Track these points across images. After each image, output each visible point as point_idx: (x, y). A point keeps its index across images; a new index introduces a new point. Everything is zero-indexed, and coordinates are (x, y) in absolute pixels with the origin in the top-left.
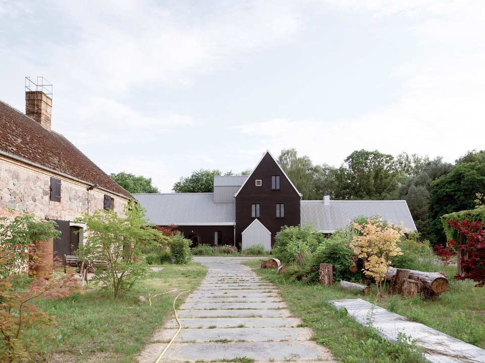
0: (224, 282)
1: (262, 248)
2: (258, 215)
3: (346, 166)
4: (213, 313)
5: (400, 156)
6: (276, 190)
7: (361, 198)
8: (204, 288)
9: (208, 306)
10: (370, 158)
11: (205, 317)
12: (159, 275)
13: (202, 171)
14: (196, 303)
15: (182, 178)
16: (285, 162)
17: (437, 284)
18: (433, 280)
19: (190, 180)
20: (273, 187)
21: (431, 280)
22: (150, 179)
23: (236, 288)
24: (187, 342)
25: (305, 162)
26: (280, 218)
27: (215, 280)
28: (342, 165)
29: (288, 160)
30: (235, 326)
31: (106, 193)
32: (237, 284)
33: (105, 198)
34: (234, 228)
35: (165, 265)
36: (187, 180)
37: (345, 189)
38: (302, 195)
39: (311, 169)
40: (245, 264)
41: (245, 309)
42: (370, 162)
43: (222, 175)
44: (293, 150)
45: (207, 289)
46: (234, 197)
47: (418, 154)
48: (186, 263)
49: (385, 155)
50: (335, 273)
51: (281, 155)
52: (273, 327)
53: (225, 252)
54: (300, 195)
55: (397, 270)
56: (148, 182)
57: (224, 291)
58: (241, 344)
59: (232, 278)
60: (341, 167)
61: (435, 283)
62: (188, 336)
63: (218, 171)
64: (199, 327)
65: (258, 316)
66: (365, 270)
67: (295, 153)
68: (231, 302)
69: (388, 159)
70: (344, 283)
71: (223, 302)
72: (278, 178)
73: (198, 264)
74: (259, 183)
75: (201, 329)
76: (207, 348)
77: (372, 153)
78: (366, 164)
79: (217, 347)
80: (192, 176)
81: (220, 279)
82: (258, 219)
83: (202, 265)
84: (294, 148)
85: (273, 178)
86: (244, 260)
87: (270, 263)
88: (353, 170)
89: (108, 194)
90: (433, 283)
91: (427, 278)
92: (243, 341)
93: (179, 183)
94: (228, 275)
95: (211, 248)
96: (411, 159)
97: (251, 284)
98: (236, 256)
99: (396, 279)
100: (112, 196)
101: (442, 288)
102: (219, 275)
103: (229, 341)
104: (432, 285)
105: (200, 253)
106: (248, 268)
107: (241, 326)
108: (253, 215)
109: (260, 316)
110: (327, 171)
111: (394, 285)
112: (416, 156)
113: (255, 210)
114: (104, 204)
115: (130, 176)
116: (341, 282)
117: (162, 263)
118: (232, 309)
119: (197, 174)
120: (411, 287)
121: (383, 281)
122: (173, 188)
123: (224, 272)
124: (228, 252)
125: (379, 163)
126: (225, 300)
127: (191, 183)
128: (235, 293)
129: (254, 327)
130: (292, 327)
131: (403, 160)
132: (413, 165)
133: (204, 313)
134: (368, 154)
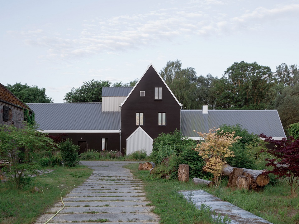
0: (104, 180)
1: (145, 154)
2: (142, 123)
3: (227, 76)
4: (89, 199)
5: (280, 67)
6: (158, 101)
7: (240, 107)
8: (86, 185)
9: (86, 195)
10: (249, 69)
11: (83, 201)
12: (50, 175)
13: (93, 82)
14: (78, 193)
15: (73, 88)
16: (170, 73)
17: (261, 179)
18: (257, 175)
19: (81, 90)
20: (156, 98)
21: (256, 176)
22: (44, 90)
23: (113, 184)
24: (68, 213)
25: (190, 73)
26: (162, 126)
27: (97, 179)
28: (223, 76)
29: (173, 71)
30: (103, 205)
31: (5, 104)
32: (114, 182)
33: (4, 109)
34: (119, 135)
35: (56, 168)
36: (77, 91)
37: (225, 98)
38: (182, 105)
39: (195, 79)
40: (126, 167)
41: (114, 197)
42: (249, 74)
43: (111, 86)
44: (178, 62)
45: (89, 185)
46: (120, 107)
47: (296, 65)
48: (74, 166)
49: (263, 67)
50: (190, 172)
51: (166, 66)
52: (129, 206)
53: (110, 157)
54: (181, 105)
55: (234, 169)
56: (43, 92)
57: (102, 186)
58: (104, 214)
59: (111, 177)
60: (223, 78)
61: (259, 178)
62: (68, 210)
63: (108, 82)
64: (77, 205)
65: (121, 200)
66: (207, 168)
67: (180, 65)
68: (105, 193)
69: (265, 70)
70: (196, 180)
71: (98, 193)
72: (160, 89)
73: (85, 167)
74: (143, 94)
75: (79, 207)
76: (81, 216)
77: (250, 65)
78: (245, 76)
79: (87, 216)
80: (83, 87)
81: (101, 178)
82: (142, 127)
83: (89, 167)
84: (179, 60)
85: (156, 89)
86: (126, 164)
87: (146, 165)
88: (233, 81)
89: (7, 105)
90: (257, 177)
91: (254, 174)
92: (105, 213)
93: (70, 93)
94: (109, 175)
95: (99, 154)
96: (290, 70)
97: (125, 181)
98: (121, 160)
99: (233, 175)
100: (10, 107)
101: (264, 182)
102: (101, 175)
103: (96, 213)
104: (256, 179)
105: (89, 158)
106: (128, 171)
107: (107, 205)
108: (137, 124)
109: (123, 200)
110: (210, 81)
111: (231, 180)
112: (295, 67)
113: (140, 118)
114: (3, 113)
115: (25, 86)
116: (194, 178)
117: (53, 166)
118: (104, 197)
119: (88, 84)
120: (242, 182)
121: (219, 177)
122: (65, 98)
123: (106, 173)
124: (113, 157)
125: (257, 75)
126: (100, 192)
127: (82, 93)
128: (111, 187)
129: (116, 206)
130: (143, 206)
131: (282, 71)
132: (291, 75)
133: (83, 199)
134: (247, 65)
